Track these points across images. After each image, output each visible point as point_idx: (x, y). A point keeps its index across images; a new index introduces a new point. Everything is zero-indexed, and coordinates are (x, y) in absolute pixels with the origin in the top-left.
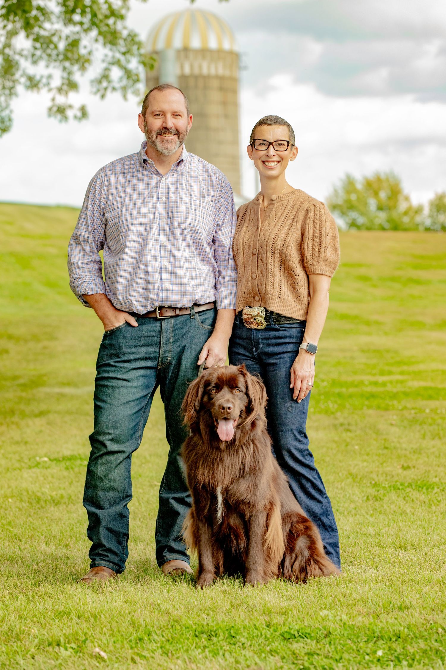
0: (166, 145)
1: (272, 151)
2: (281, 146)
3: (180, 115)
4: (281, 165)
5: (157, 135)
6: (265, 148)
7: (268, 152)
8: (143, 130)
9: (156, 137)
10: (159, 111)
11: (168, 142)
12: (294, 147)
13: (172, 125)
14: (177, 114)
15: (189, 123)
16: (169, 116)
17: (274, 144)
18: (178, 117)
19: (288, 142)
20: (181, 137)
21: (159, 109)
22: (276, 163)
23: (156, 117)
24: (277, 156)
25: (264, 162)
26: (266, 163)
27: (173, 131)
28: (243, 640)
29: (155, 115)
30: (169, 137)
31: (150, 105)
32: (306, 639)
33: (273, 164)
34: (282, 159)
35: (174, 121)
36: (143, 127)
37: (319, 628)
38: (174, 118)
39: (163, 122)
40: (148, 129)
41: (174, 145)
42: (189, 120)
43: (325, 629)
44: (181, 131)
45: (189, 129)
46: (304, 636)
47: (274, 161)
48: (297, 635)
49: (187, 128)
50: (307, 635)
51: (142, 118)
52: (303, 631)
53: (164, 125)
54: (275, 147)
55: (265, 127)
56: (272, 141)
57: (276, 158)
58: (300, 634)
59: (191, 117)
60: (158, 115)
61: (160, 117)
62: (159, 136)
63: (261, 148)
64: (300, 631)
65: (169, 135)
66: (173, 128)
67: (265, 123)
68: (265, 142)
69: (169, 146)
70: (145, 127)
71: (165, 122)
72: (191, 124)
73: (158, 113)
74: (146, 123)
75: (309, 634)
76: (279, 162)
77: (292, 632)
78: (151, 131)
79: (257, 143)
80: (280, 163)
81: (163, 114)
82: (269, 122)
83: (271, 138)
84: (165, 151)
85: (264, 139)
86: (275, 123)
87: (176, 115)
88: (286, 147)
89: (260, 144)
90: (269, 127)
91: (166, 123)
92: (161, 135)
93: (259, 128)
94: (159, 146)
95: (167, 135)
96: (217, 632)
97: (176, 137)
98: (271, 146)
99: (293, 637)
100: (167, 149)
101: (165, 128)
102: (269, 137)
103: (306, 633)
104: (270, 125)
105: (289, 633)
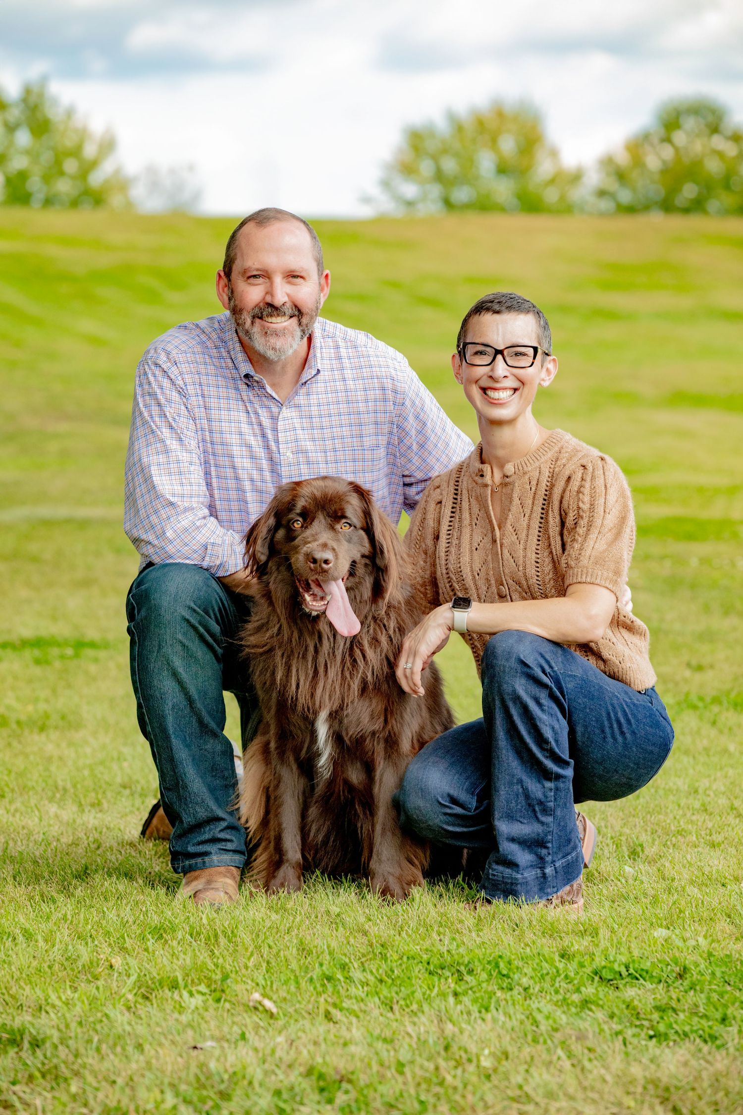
0: (273, 340)
1: (500, 368)
2: (520, 357)
3: (302, 277)
4: (521, 395)
5: (254, 317)
6: (487, 360)
7: (492, 370)
8: (227, 306)
9: (253, 323)
10: (258, 270)
11: (276, 334)
12: (549, 358)
13: (286, 299)
14: (295, 274)
15: (322, 289)
16: (278, 280)
17: (505, 353)
18: (299, 280)
19: (535, 349)
20: (304, 320)
21: (257, 266)
22: (510, 392)
23: (252, 280)
24: (511, 378)
25: (484, 390)
26: (489, 392)
27: (288, 309)
28: (525, 981)
29: (249, 277)
30: (280, 323)
31: (239, 255)
32: (642, 981)
33: (503, 395)
34: (523, 383)
35: (288, 289)
36: (226, 298)
37: (665, 960)
38: (289, 283)
39: (267, 293)
40: (235, 306)
41: (290, 339)
42: (323, 281)
43: (676, 964)
44: (304, 310)
45: (322, 301)
46: (638, 976)
47: (505, 389)
48: (624, 973)
49: (318, 302)
50: (644, 974)
51: (224, 280)
52: (636, 966)
53: (268, 299)
54: (507, 359)
55: (487, 318)
56: (501, 347)
57: (511, 383)
58: (631, 971)
59: (327, 276)
60: (255, 276)
61: (261, 280)
62: (257, 321)
63: (478, 360)
64: (631, 966)
65: (279, 319)
66: (288, 305)
67: (488, 309)
68: (488, 349)
69: (278, 343)
70: (230, 299)
71: (270, 292)
72: (327, 291)
73: (255, 273)
74: (232, 292)
75: (647, 972)
76: (515, 390)
77: (616, 967)
78: (241, 310)
79: (470, 350)
80: (518, 393)
81: (265, 275)
82: (496, 307)
83: (500, 339)
84: (270, 354)
85: (485, 342)
86: (510, 308)
87: (293, 276)
88: (531, 359)
89: (476, 353)
90: (496, 316)
91: (272, 296)
92: (261, 318)
93: (475, 319)
94: (259, 343)
95: (274, 320)
96: (471, 966)
97: (294, 321)
98: (499, 357)
99: (618, 976)
100: (274, 349)
101: (270, 305)
102: (495, 337)
103: (642, 970)
104: (498, 312)
105: (612, 970)
